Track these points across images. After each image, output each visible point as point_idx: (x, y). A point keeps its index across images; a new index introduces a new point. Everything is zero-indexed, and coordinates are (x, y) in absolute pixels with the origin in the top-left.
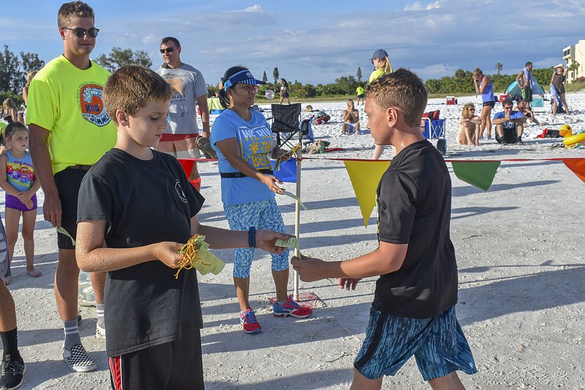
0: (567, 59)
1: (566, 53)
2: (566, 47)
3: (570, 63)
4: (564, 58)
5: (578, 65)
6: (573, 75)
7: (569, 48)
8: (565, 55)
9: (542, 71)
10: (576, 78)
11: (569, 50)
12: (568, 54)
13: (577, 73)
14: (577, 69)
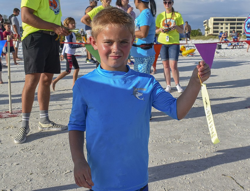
0: (205, 26)
1: (205, 23)
2: (205, 20)
3: (206, 27)
4: (204, 25)
5: (210, 28)
6: (207, 33)
7: (206, 21)
8: (204, 24)
9: (194, 31)
10: (209, 34)
11: (206, 22)
12: (206, 23)
13: (209, 32)
14: (209, 30)
